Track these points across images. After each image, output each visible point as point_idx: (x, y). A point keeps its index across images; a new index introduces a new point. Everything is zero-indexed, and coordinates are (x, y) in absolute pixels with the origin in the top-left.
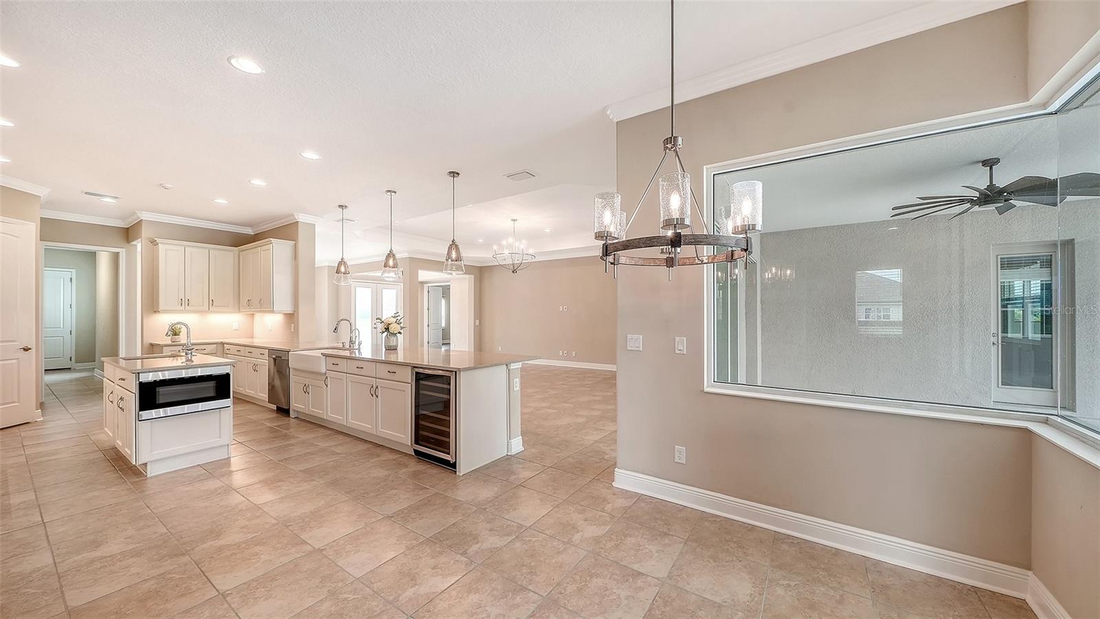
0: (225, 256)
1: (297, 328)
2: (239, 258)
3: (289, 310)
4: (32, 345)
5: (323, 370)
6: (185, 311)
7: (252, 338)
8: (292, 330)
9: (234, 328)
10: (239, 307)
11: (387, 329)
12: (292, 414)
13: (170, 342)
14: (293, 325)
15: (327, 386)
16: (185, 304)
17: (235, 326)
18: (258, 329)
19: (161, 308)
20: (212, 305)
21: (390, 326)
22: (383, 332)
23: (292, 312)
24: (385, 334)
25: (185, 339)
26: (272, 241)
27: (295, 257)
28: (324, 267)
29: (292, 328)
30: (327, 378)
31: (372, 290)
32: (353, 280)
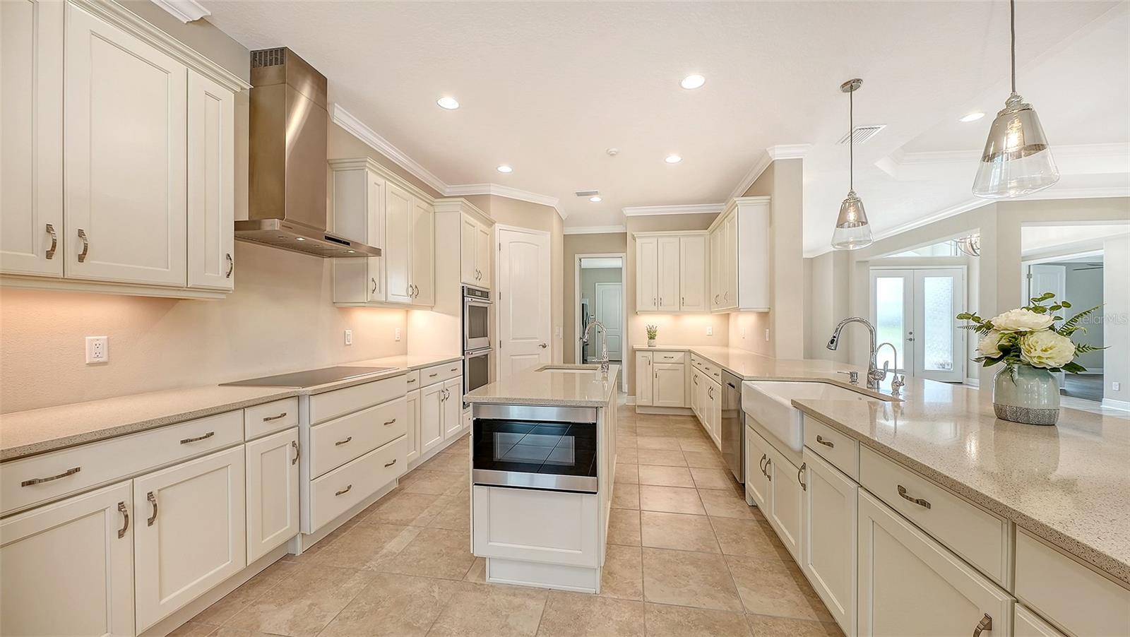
0: (694, 241)
1: (772, 336)
2: (710, 242)
3: (762, 306)
4: (548, 343)
5: (797, 442)
6: (658, 312)
7: (727, 345)
8: (768, 340)
9: (708, 334)
10: (710, 305)
11: (1010, 350)
12: (748, 499)
13: (647, 347)
14: (768, 330)
15: (804, 486)
16: (658, 305)
17: (709, 330)
18: (734, 338)
19: (638, 308)
20: (681, 306)
22: (990, 361)
23: (766, 310)
24: (1002, 365)
25: (659, 343)
26: (737, 202)
27: (771, 221)
28: (830, 252)
29: (767, 335)
30: (804, 467)
31: (905, 280)
32: (871, 268)
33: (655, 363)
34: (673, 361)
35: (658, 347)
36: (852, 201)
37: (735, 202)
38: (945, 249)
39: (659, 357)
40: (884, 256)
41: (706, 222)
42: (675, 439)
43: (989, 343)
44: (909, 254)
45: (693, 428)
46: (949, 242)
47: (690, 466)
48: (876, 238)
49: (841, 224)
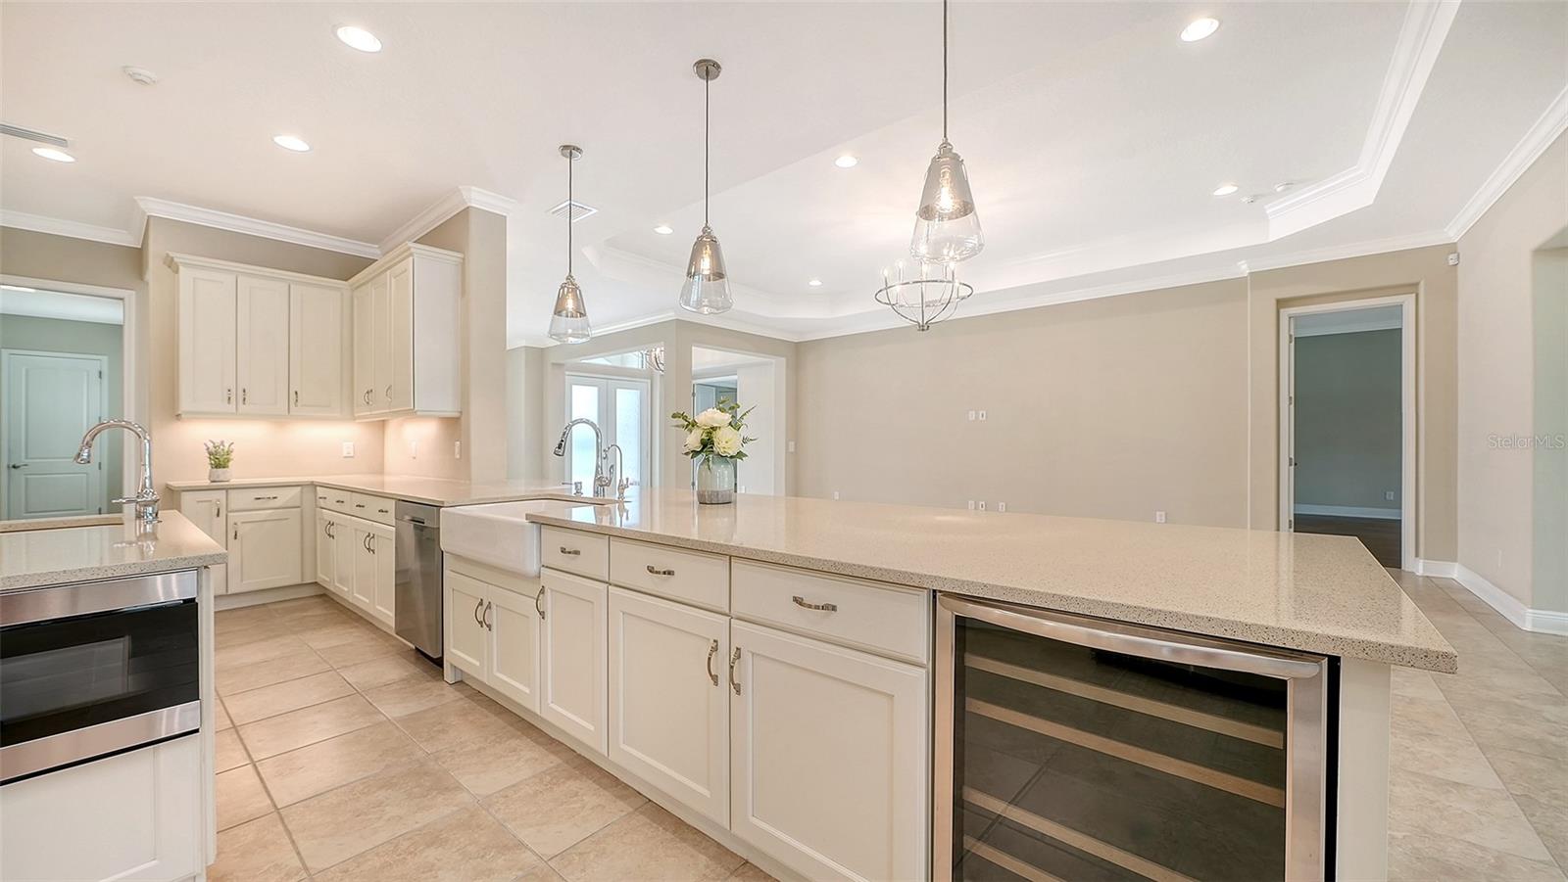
0: (322, 297)
1: (465, 451)
2: (352, 304)
3: (450, 411)
5: (532, 566)
6: (236, 416)
7: (382, 473)
8: (458, 457)
9: (345, 454)
10: (354, 408)
11: (707, 444)
12: (449, 675)
13: (206, 482)
14: (458, 443)
15: (542, 614)
16: (237, 401)
17: (347, 448)
18: (393, 456)
19: (185, 405)
20: (293, 405)
21: (717, 436)
22: (696, 453)
23: (456, 415)
24: (701, 457)
25: (234, 475)
26: (412, 250)
27: (463, 289)
28: (521, 347)
29: (457, 450)
30: (542, 591)
31: (599, 391)
32: (567, 373)
33: (231, 512)
34: (272, 503)
35: (234, 481)
36: (570, 286)
37: (409, 248)
38: (634, 360)
39: (238, 499)
40: (578, 360)
41: (347, 268)
42: (294, 637)
43: (693, 440)
44: (600, 361)
45: (325, 612)
46: (636, 353)
47: (335, 667)
48: (596, 332)
49: (558, 312)
